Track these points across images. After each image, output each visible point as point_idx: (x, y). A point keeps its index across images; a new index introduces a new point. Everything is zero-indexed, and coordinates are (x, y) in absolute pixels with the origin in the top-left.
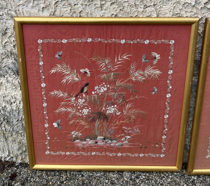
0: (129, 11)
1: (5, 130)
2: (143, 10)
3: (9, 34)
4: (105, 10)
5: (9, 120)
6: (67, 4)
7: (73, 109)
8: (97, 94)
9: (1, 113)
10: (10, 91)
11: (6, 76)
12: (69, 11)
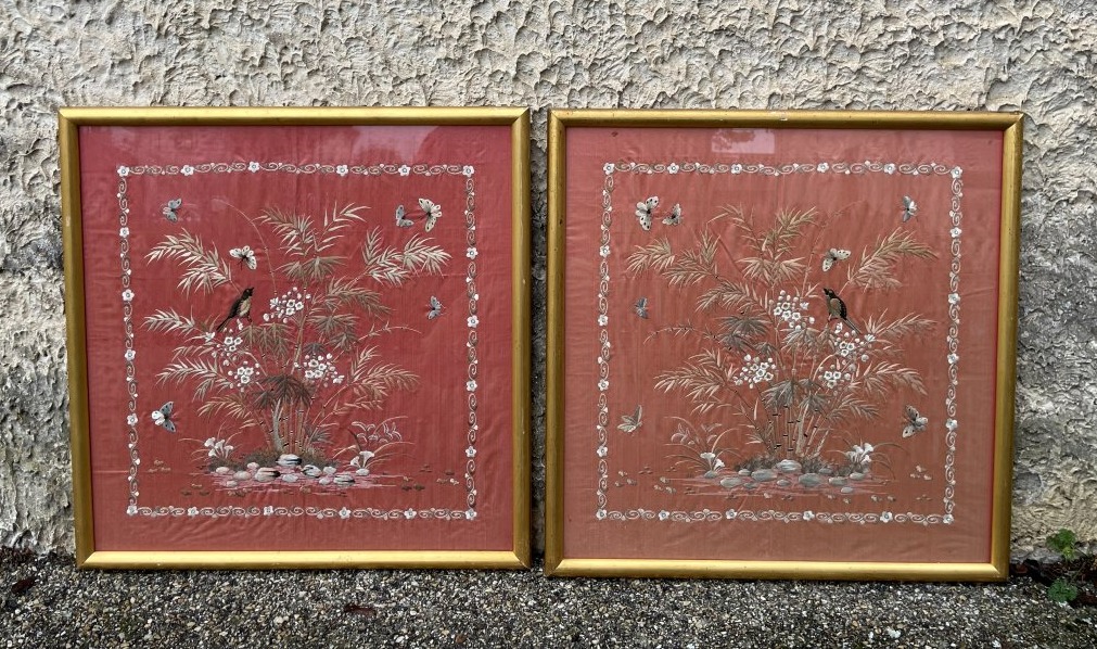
0: (355, 90)
1: (13, 440)
2: (391, 89)
3: (45, 155)
4: (296, 88)
5: (26, 408)
6: (196, 75)
7: (209, 368)
8: (276, 319)
9: (6, 388)
10: (35, 319)
11: (26, 273)
12: (202, 92)
